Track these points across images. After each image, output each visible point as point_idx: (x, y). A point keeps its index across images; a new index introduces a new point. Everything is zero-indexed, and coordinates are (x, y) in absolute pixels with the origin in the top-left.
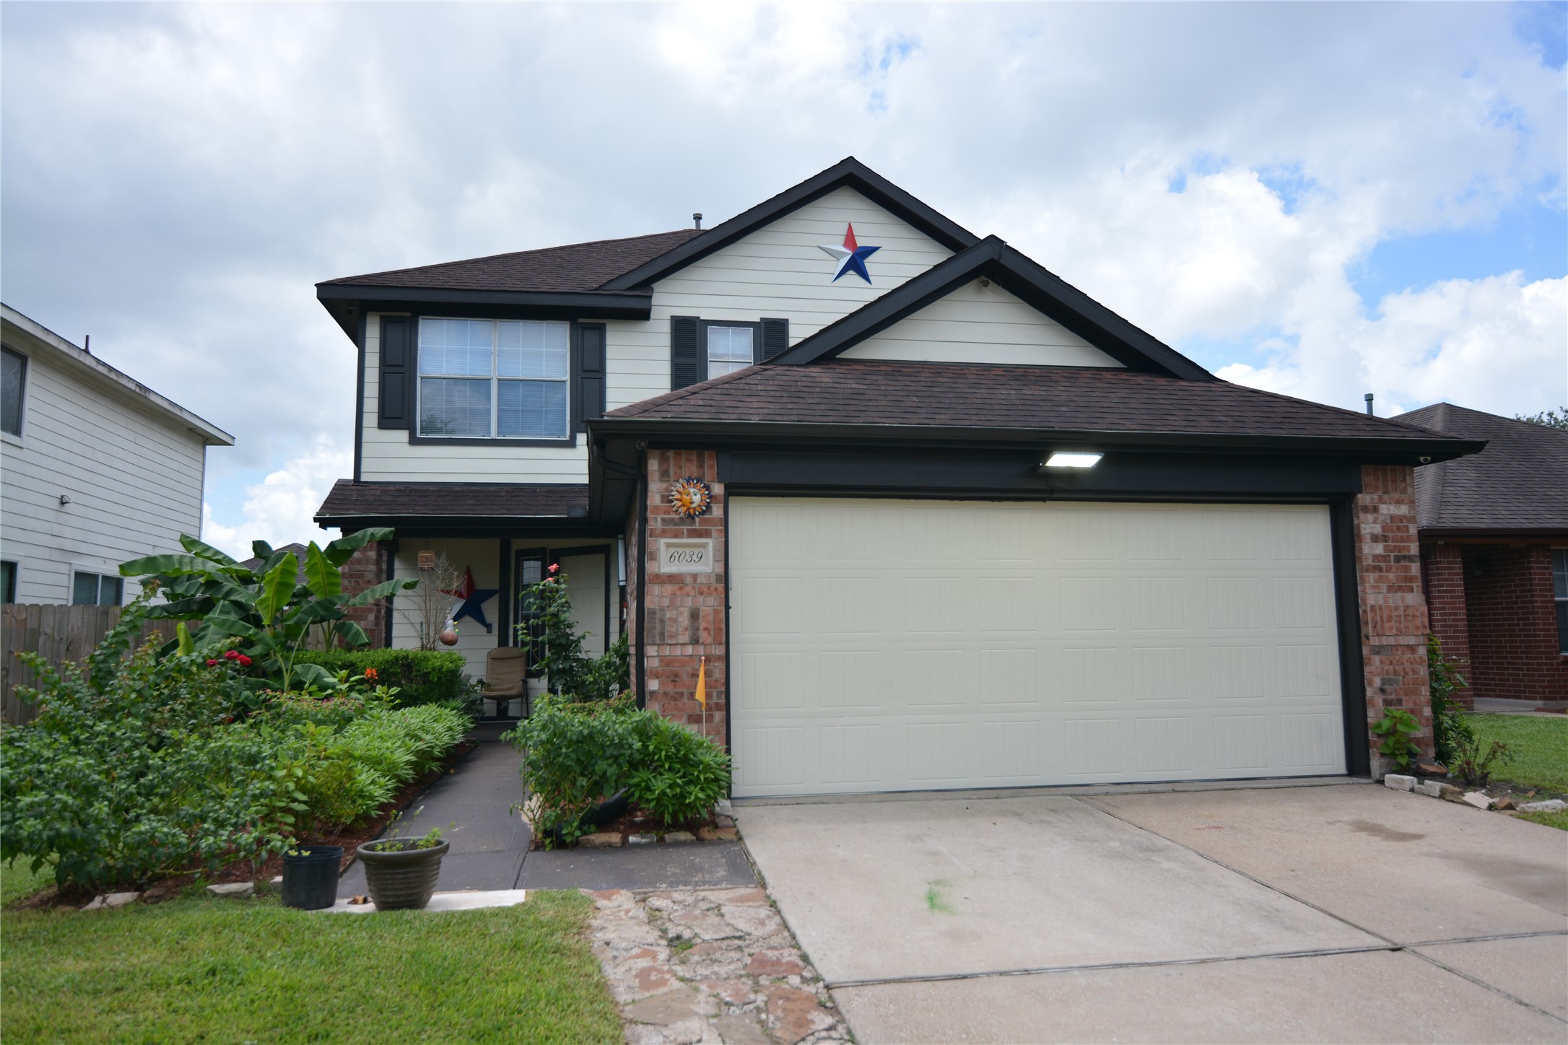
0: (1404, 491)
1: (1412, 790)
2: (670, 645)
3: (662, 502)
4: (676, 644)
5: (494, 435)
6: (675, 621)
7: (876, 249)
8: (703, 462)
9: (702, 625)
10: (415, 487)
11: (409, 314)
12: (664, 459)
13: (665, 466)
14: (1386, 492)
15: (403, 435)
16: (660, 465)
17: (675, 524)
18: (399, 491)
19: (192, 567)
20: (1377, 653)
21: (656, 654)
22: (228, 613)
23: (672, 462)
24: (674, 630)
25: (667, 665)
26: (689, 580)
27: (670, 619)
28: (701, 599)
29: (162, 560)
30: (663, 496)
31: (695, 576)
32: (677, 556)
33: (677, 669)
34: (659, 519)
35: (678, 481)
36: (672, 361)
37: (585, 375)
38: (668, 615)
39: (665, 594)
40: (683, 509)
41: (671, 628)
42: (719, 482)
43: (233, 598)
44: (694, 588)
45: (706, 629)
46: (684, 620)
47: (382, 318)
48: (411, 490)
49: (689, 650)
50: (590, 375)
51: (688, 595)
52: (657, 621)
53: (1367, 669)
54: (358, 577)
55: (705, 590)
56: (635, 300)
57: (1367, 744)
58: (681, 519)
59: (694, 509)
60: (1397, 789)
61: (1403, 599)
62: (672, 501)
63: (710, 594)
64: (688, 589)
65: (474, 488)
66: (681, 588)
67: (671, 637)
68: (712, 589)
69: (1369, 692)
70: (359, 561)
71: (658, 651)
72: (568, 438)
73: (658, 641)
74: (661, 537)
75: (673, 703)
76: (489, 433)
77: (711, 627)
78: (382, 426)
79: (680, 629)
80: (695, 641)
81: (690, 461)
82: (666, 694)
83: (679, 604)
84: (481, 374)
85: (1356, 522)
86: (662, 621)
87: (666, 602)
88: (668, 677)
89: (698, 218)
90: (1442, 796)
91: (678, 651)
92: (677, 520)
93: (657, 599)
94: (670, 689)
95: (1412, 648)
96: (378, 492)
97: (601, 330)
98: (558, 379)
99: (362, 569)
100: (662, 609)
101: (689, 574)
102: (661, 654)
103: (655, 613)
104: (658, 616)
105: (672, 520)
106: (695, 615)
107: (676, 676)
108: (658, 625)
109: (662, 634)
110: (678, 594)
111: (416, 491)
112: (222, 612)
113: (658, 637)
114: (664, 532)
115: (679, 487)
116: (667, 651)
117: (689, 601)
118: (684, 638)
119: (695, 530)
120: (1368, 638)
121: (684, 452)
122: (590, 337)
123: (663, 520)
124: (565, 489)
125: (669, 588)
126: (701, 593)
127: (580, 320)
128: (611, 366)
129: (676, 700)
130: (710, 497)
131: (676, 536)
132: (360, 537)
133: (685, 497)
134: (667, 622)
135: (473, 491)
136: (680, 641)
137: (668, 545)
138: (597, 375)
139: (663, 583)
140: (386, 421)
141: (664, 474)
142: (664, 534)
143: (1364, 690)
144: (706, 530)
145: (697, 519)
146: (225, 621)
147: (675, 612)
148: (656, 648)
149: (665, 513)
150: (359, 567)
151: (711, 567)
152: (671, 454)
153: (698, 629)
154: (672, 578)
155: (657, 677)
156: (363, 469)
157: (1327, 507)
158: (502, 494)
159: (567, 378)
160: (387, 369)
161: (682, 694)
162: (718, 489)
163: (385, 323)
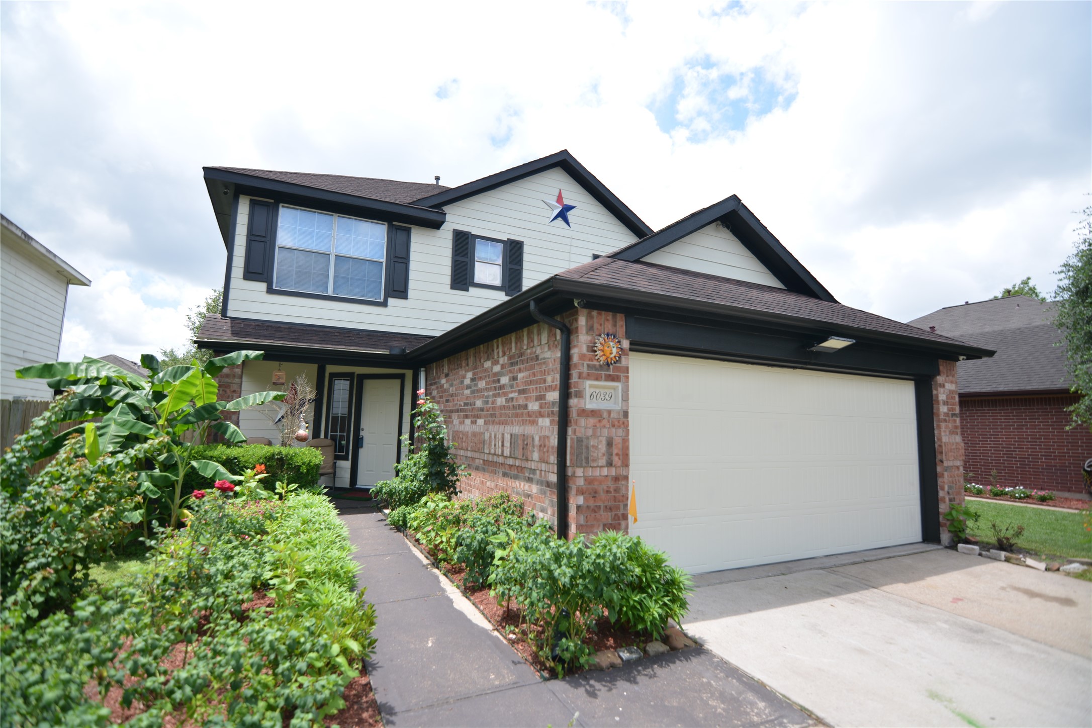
0: (953, 376)
1: (980, 555)
2: (592, 467)
3: (588, 351)
4: (597, 466)
5: (330, 293)
6: (596, 447)
7: (574, 207)
8: (616, 322)
9: (615, 451)
10: (271, 324)
11: (272, 201)
12: (590, 317)
13: (591, 323)
14: (947, 376)
15: (263, 286)
16: (587, 322)
17: (596, 370)
18: (258, 326)
19: (86, 373)
20: (946, 471)
21: (582, 475)
22: (127, 414)
23: (595, 320)
24: (595, 455)
25: (589, 484)
26: (605, 415)
27: (593, 446)
28: (614, 430)
29: (59, 367)
30: (588, 346)
31: (609, 412)
32: (595, 395)
33: (596, 486)
34: (585, 365)
35: (600, 335)
36: (452, 258)
37: (396, 260)
38: (592, 443)
39: (589, 426)
40: (603, 359)
41: (594, 454)
42: (627, 338)
43: (130, 400)
44: (609, 422)
45: (617, 454)
46: (603, 447)
47: (251, 200)
48: (268, 326)
49: (605, 471)
50: (400, 260)
51: (604, 427)
52: (584, 447)
53: (940, 481)
54: (226, 387)
55: (616, 423)
56: (435, 214)
57: (938, 525)
58: (601, 366)
59: (611, 359)
60: (970, 554)
61: (955, 438)
62: (596, 351)
63: (619, 427)
64: (605, 422)
65: (315, 329)
66: (600, 421)
67: (594, 460)
68: (621, 422)
69: (941, 494)
70: (227, 376)
71: (583, 472)
72: (382, 300)
73: (584, 464)
74: (587, 379)
75: (593, 515)
76: (327, 292)
77: (620, 453)
78: (246, 277)
79: (600, 455)
80: (610, 464)
81: (608, 320)
82: (588, 507)
83: (599, 434)
84: (322, 249)
85: (934, 392)
86: (587, 448)
87: (590, 432)
88: (590, 494)
89: (437, 178)
90: (1007, 560)
91: (597, 473)
92: (598, 367)
93: (583, 430)
94: (591, 503)
95: (958, 468)
96: (242, 326)
97: (408, 231)
98: (378, 260)
99: (229, 381)
100: (587, 438)
101: (606, 410)
102: (586, 475)
103: (582, 441)
104: (584, 444)
105: (594, 366)
106: (610, 444)
107: (596, 492)
108: (584, 451)
109: (587, 458)
110: (598, 425)
111: (271, 327)
112: (121, 413)
113: (584, 461)
114: (588, 375)
115: (601, 340)
116: (590, 472)
117: (605, 432)
118: (602, 462)
119: (610, 375)
120: (942, 461)
121: (603, 312)
122: (401, 236)
123: (588, 366)
124: (379, 334)
125: (592, 421)
126: (613, 426)
127: (394, 223)
128: (414, 256)
129: (595, 512)
130: (622, 349)
131: (597, 379)
132: (235, 357)
133: (606, 348)
134: (591, 449)
135: (315, 331)
136: (600, 464)
137: (591, 386)
138: (404, 261)
139: (588, 416)
140: (250, 274)
141: (590, 329)
142: (589, 377)
143: (937, 492)
144: (617, 376)
145: (611, 367)
146: (127, 422)
147: (596, 441)
148: (582, 469)
149: (589, 360)
150: (227, 380)
151: (620, 405)
152: (595, 313)
153: (612, 455)
154: (594, 413)
155: (583, 494)
156: (229, 308)
157: (913, 382)
158: (336, 334)
159: (384, 260)
160: (253, 238)
161: (599, 507)
162: (626, 344)
163: (253, 204)
